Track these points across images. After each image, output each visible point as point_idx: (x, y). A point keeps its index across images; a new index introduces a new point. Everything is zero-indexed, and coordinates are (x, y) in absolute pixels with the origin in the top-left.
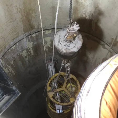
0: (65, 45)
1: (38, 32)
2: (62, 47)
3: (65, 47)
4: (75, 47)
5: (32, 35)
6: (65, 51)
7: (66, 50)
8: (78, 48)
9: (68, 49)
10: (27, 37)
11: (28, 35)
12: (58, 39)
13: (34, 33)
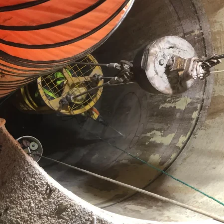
0: (164, 56)
1: (196, 124)
2: (161, 48)
3: (160, 55)
4: (157, 74)
5: (197, 112)
6: (152, 51)
7: (155, 54)
8: (152, 78)
9: (156, 58)
10: (203, 100)
11: (203, 104)
12: (180, 46)
13: (199, 115)
